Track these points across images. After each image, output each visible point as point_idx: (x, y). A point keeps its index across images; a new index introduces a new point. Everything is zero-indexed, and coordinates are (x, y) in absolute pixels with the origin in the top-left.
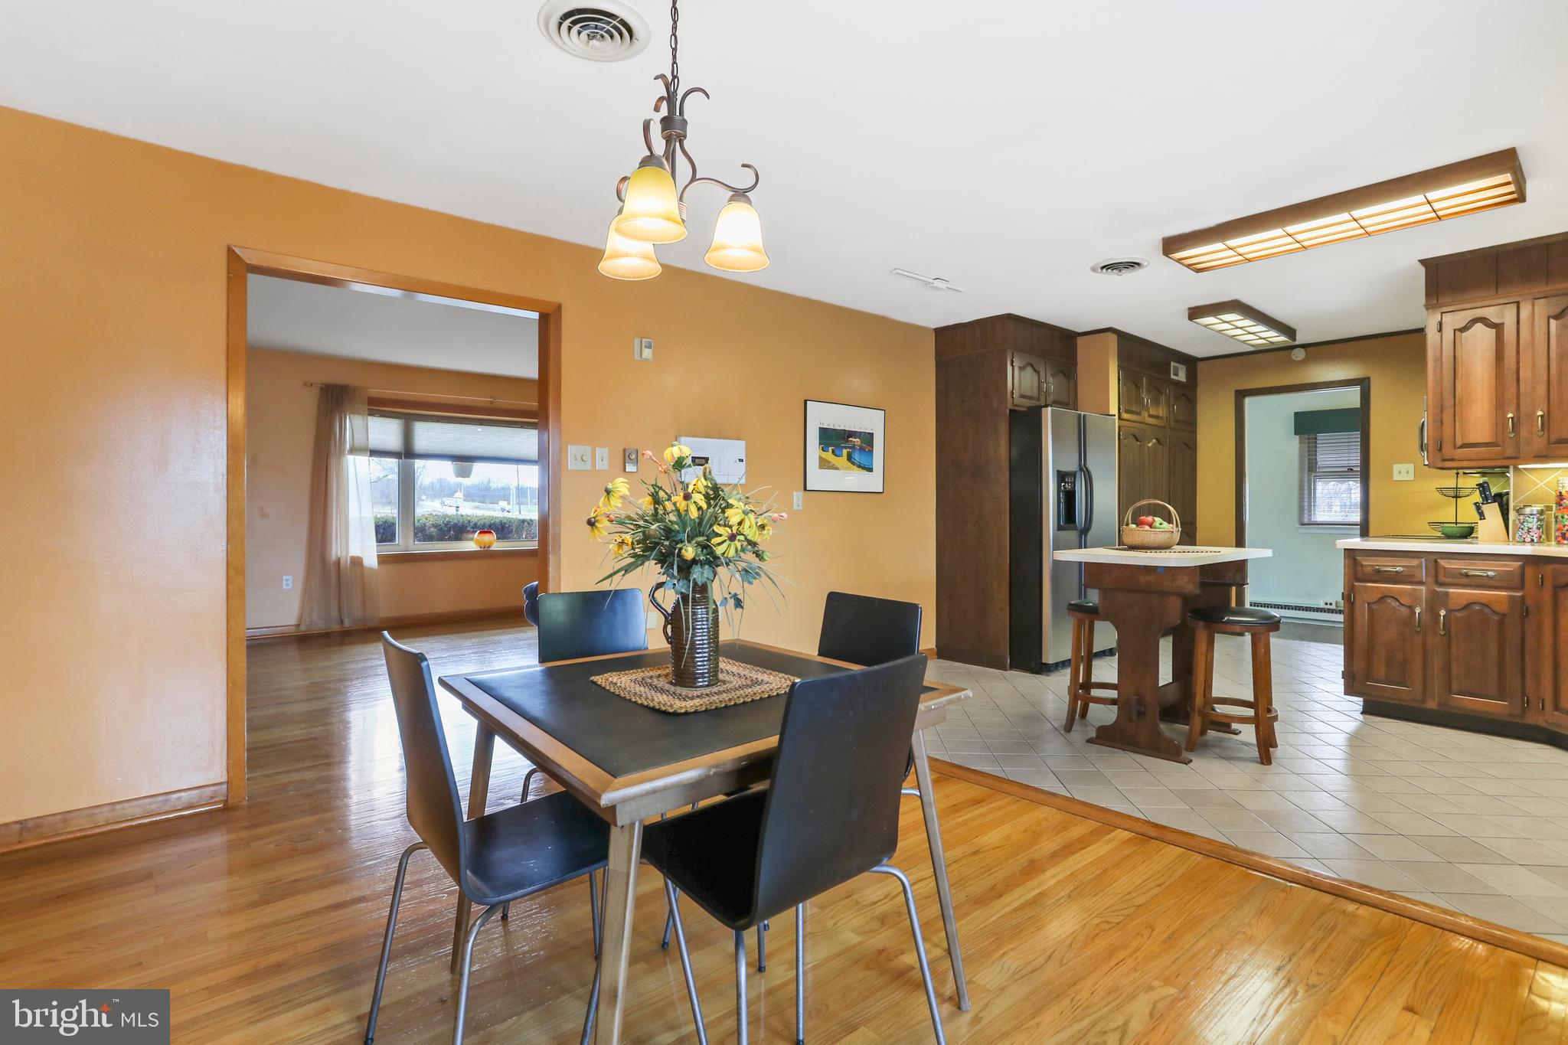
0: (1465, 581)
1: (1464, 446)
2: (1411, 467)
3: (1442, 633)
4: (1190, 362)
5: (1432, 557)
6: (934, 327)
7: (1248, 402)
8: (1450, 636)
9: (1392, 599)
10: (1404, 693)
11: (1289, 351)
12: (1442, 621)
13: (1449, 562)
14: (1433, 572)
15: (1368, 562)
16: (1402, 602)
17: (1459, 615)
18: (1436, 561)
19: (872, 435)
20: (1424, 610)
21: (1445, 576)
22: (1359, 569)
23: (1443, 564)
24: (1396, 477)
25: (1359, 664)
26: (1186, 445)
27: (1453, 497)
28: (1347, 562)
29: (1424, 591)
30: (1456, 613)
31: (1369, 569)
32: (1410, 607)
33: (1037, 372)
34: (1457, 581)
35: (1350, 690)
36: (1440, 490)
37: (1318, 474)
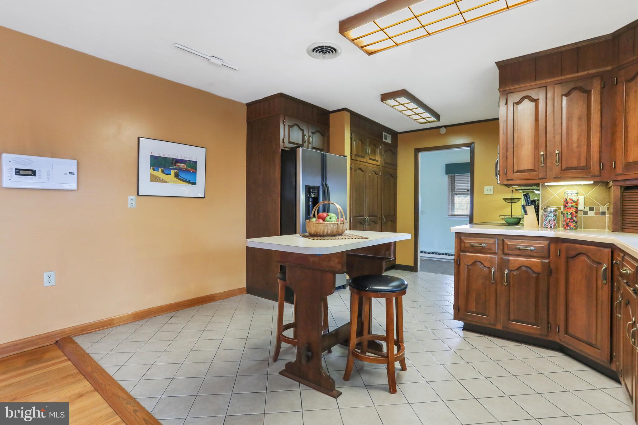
0: (518, 252)
1: (518, 171)
2: (492, 188)
3: (506, 284)
4: (395, 134)
5: (501, 238)
6: (245, 102)
7: (421, 155)
8: (510, 285)
9: (480, 263)
10: (485, 320)
11: (439, 129)
12: (506, 277)
13: (510, 241)
14: (501, 247)
15: (467, 240)
16: (485, 265)
17: (515, 273)
18: (503, 240)
19: (195, 163)
20: (496, 270)
21: (508, 250)
22: (463, 244)
23: (507, 242)
24: (486, 193)
25: (462, 302)
26: (391, 175)
27: (510, 203)
28: (456, 240)
29: (497, 258)
30: (513, 272)
31: (467, 245)
32: (489, 268)
33: (303, 130)
34: (514, 252)
35: (456, 317)
36: (505, 199)
37: (455, 193)
